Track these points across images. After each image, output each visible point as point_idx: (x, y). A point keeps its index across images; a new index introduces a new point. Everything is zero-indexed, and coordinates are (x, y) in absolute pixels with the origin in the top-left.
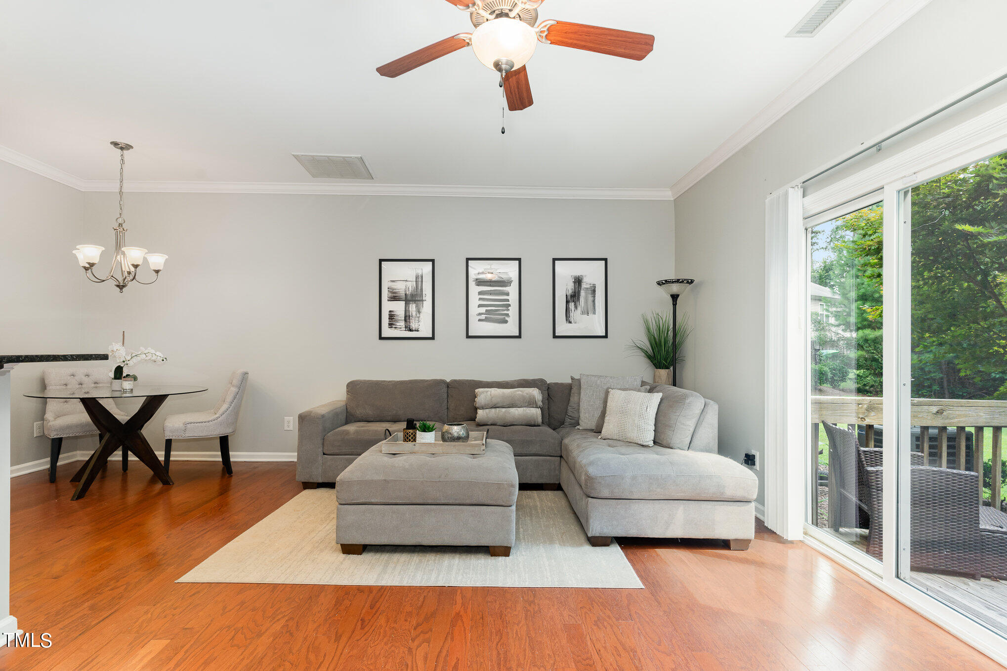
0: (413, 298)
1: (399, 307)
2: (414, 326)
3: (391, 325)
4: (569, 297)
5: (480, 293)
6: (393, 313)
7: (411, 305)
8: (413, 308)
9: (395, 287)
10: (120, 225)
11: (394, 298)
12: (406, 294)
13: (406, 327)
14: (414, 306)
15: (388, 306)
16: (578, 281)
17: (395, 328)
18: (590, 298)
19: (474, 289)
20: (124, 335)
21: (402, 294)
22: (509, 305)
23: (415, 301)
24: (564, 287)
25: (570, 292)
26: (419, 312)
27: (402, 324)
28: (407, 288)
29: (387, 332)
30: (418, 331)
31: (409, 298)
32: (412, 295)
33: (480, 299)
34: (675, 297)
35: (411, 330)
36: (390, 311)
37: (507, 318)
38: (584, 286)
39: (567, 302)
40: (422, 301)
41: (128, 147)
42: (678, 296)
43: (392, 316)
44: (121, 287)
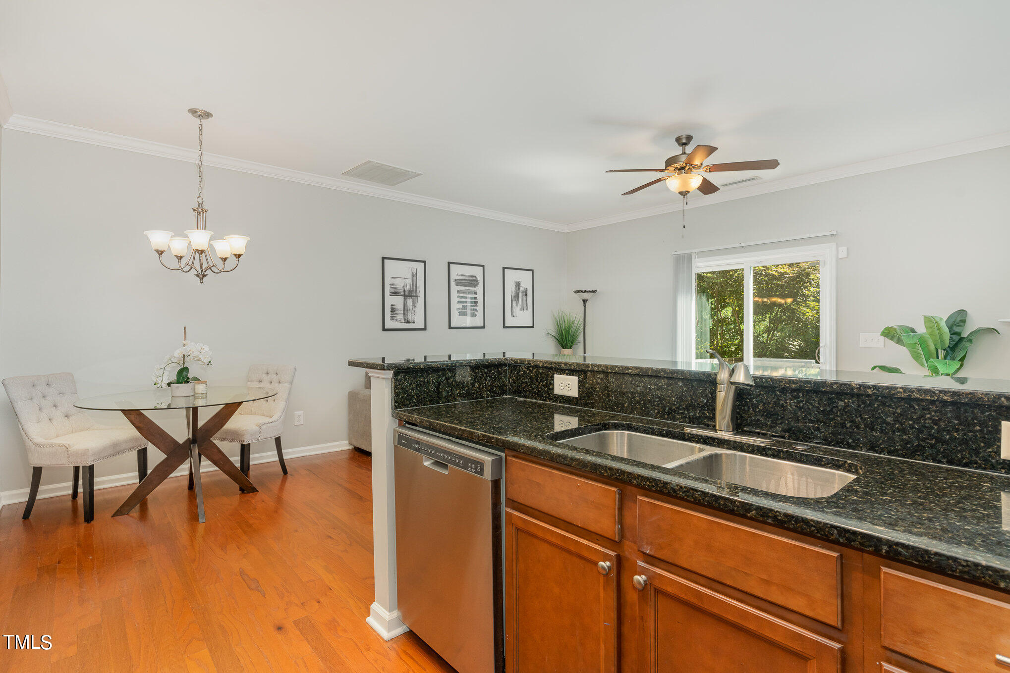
0: (410, 294)
1: (398, 301)
2: (411, 319)
3: (392, 318)
4: (513, 297)
5: (459, 292)
6: (394, 307)
7: (408, 300)
8: (410, 302)
9: (395, 283)
10: (200, 204)
11: (395, 293)
12: (404, 290)
13: (405, 320)
14: (411, 300)
15: (390, 300)
16: (518, 285)
17: (396, 320)
18: (525, 299)
19: (454, 288)
20: (185, 331)
21: (401, 290)
22: (477, 302)
23: (412, 296)
24: (510, 289)
25: (513, 294)
26: (415, 307)
27: (401, 317)
28: (405, 285)
29: (389, 324)
30: (414, 323)
31: (407, 294)
32: (409, 291)
33: (459, 297)
34: (585, 301)
35: (408, 322)
36: (392, 305)
37: (476, 313)
38: (521, 289)
39: (512, 301)
40: (417, 296)
41: (208, 115)
42: (587, 300)
43: (393, 310)
44: (202, 276)
